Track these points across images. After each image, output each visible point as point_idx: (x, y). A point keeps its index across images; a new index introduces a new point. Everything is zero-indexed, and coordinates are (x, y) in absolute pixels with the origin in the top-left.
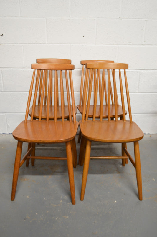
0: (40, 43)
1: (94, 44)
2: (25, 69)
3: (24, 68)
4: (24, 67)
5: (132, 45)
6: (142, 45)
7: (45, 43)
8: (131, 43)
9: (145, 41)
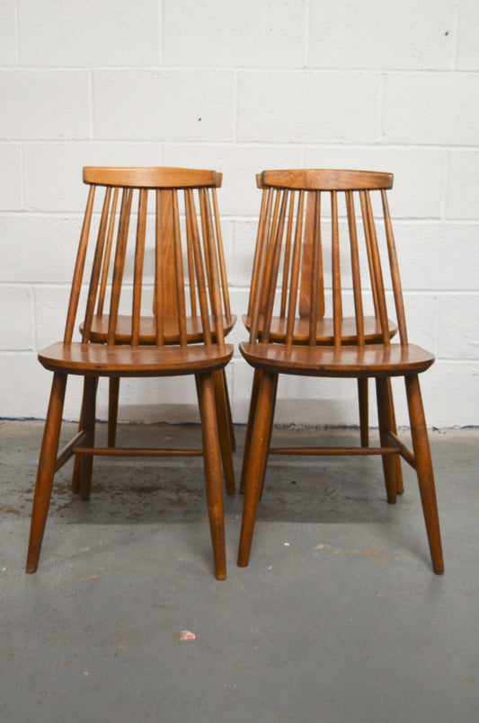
0: (74, 139)
1: (232, 142)
2: (28, 214)
3: (23, 211)
4: (23, 207)
5: (347, 144)
6: (377, 144)
7: (87, 140)
8: (343, 138)
9: (384, 134)
